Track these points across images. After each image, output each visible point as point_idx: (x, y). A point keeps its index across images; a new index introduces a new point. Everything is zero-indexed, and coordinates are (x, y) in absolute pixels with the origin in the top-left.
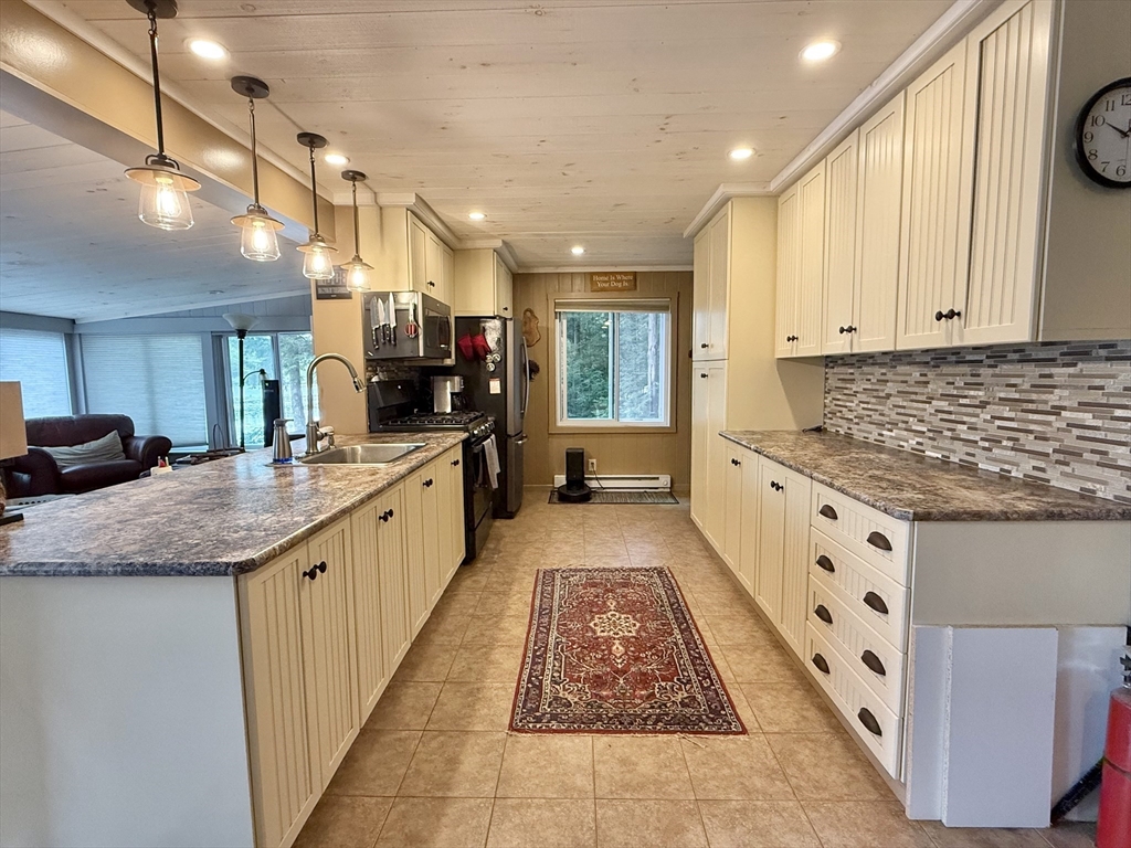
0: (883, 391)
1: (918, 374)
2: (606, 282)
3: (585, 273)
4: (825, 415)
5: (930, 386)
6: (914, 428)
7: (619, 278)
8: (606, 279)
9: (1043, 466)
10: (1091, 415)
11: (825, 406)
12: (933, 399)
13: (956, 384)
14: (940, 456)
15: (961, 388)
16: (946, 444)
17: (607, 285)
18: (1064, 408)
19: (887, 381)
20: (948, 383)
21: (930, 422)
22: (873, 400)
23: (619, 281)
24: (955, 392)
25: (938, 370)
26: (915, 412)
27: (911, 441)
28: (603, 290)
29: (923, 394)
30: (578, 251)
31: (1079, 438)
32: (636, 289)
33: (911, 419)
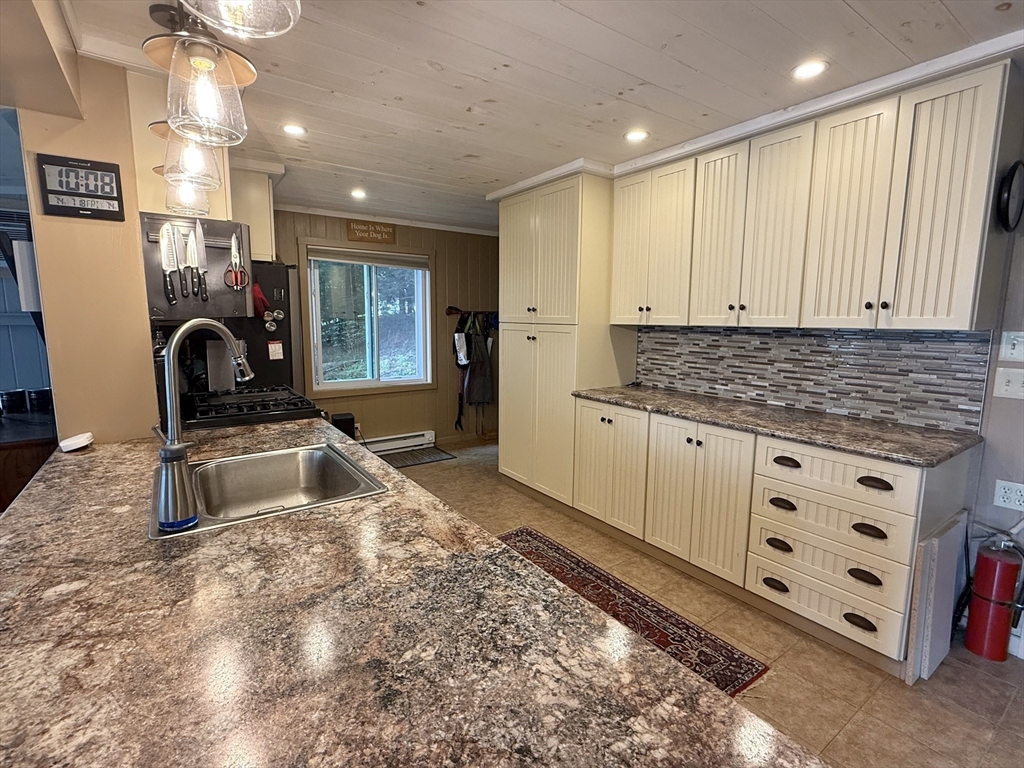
0: (715, 354)
1: (758, 343)
2: (365, 231)
3: (341, 218)
4: (638, 372)
5: (773, 352)
6: (753, 383)
7: (378, 228)
8: (365, 228)
9: (891, 410)
10: (935, 377)
11: (638, 364)
12: (775, 361)
13: (802, 351)
14: (784, 404)
15: (807, 354)
16: (791, 395)
17: (366, 235)
18: (911, 371)
19: (720, 346)
20: (791, 350)
21: (771, 379)
22: (701, 361)
23: (378, 232)
24: (800, 357)
25: (782, 341)
26: (754, 371)
27: (749, 394)
28: (361, 240)
29: (764, 358)
30: (359, 194)
31: (924, 391)
32: (394, 242)
33: (750, 377)
